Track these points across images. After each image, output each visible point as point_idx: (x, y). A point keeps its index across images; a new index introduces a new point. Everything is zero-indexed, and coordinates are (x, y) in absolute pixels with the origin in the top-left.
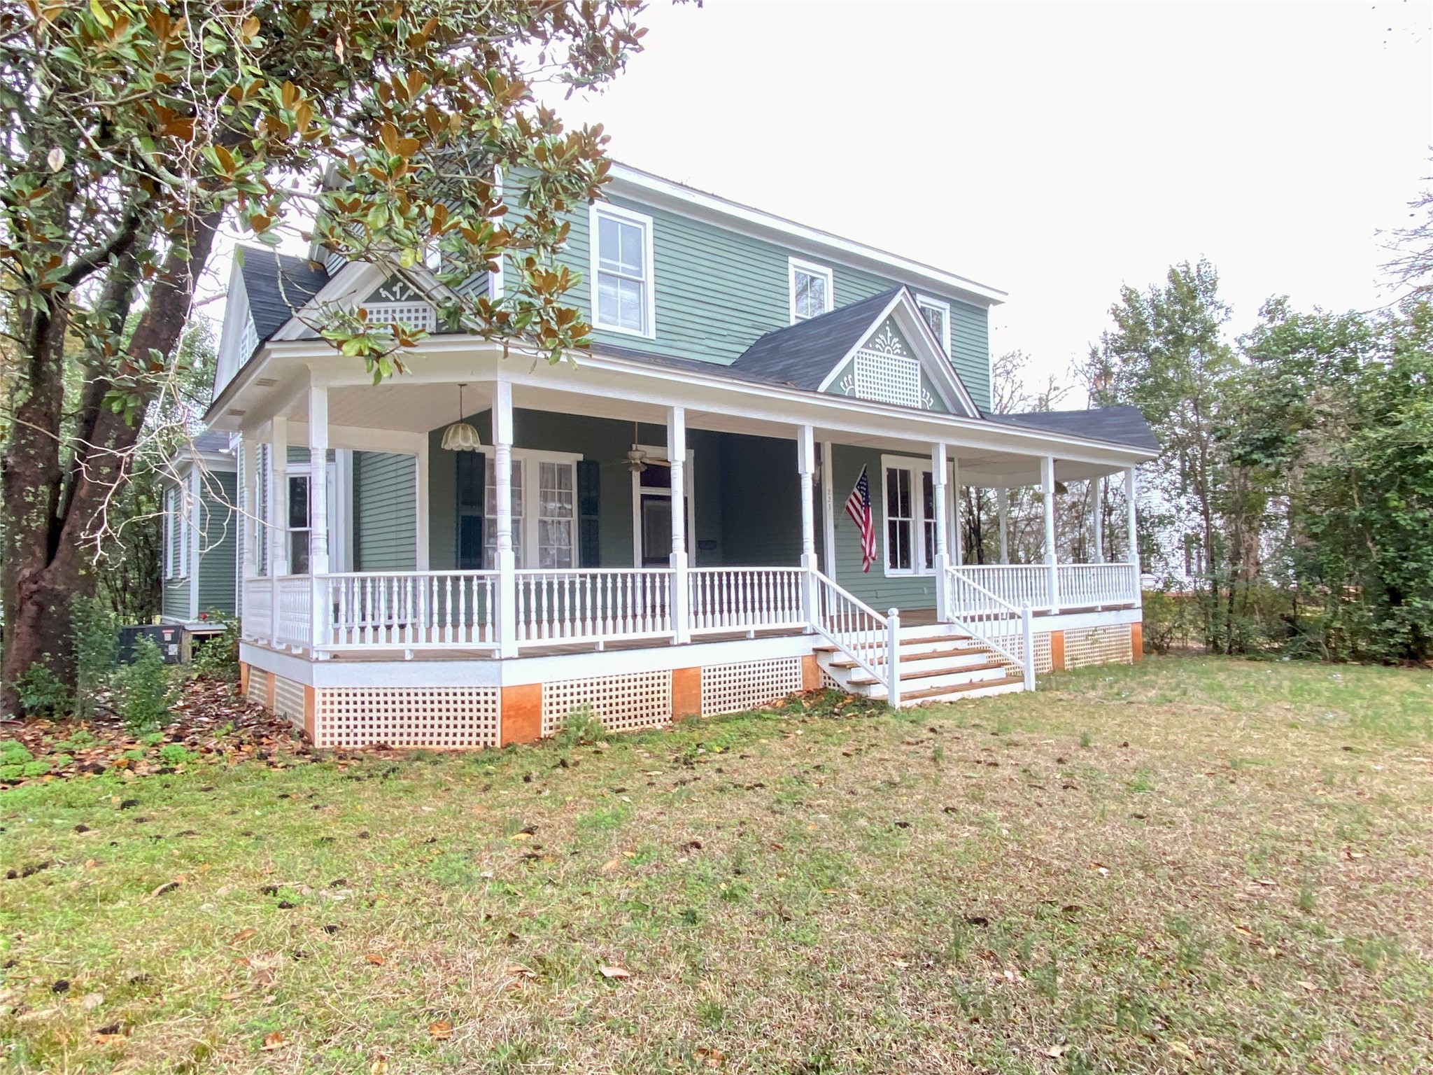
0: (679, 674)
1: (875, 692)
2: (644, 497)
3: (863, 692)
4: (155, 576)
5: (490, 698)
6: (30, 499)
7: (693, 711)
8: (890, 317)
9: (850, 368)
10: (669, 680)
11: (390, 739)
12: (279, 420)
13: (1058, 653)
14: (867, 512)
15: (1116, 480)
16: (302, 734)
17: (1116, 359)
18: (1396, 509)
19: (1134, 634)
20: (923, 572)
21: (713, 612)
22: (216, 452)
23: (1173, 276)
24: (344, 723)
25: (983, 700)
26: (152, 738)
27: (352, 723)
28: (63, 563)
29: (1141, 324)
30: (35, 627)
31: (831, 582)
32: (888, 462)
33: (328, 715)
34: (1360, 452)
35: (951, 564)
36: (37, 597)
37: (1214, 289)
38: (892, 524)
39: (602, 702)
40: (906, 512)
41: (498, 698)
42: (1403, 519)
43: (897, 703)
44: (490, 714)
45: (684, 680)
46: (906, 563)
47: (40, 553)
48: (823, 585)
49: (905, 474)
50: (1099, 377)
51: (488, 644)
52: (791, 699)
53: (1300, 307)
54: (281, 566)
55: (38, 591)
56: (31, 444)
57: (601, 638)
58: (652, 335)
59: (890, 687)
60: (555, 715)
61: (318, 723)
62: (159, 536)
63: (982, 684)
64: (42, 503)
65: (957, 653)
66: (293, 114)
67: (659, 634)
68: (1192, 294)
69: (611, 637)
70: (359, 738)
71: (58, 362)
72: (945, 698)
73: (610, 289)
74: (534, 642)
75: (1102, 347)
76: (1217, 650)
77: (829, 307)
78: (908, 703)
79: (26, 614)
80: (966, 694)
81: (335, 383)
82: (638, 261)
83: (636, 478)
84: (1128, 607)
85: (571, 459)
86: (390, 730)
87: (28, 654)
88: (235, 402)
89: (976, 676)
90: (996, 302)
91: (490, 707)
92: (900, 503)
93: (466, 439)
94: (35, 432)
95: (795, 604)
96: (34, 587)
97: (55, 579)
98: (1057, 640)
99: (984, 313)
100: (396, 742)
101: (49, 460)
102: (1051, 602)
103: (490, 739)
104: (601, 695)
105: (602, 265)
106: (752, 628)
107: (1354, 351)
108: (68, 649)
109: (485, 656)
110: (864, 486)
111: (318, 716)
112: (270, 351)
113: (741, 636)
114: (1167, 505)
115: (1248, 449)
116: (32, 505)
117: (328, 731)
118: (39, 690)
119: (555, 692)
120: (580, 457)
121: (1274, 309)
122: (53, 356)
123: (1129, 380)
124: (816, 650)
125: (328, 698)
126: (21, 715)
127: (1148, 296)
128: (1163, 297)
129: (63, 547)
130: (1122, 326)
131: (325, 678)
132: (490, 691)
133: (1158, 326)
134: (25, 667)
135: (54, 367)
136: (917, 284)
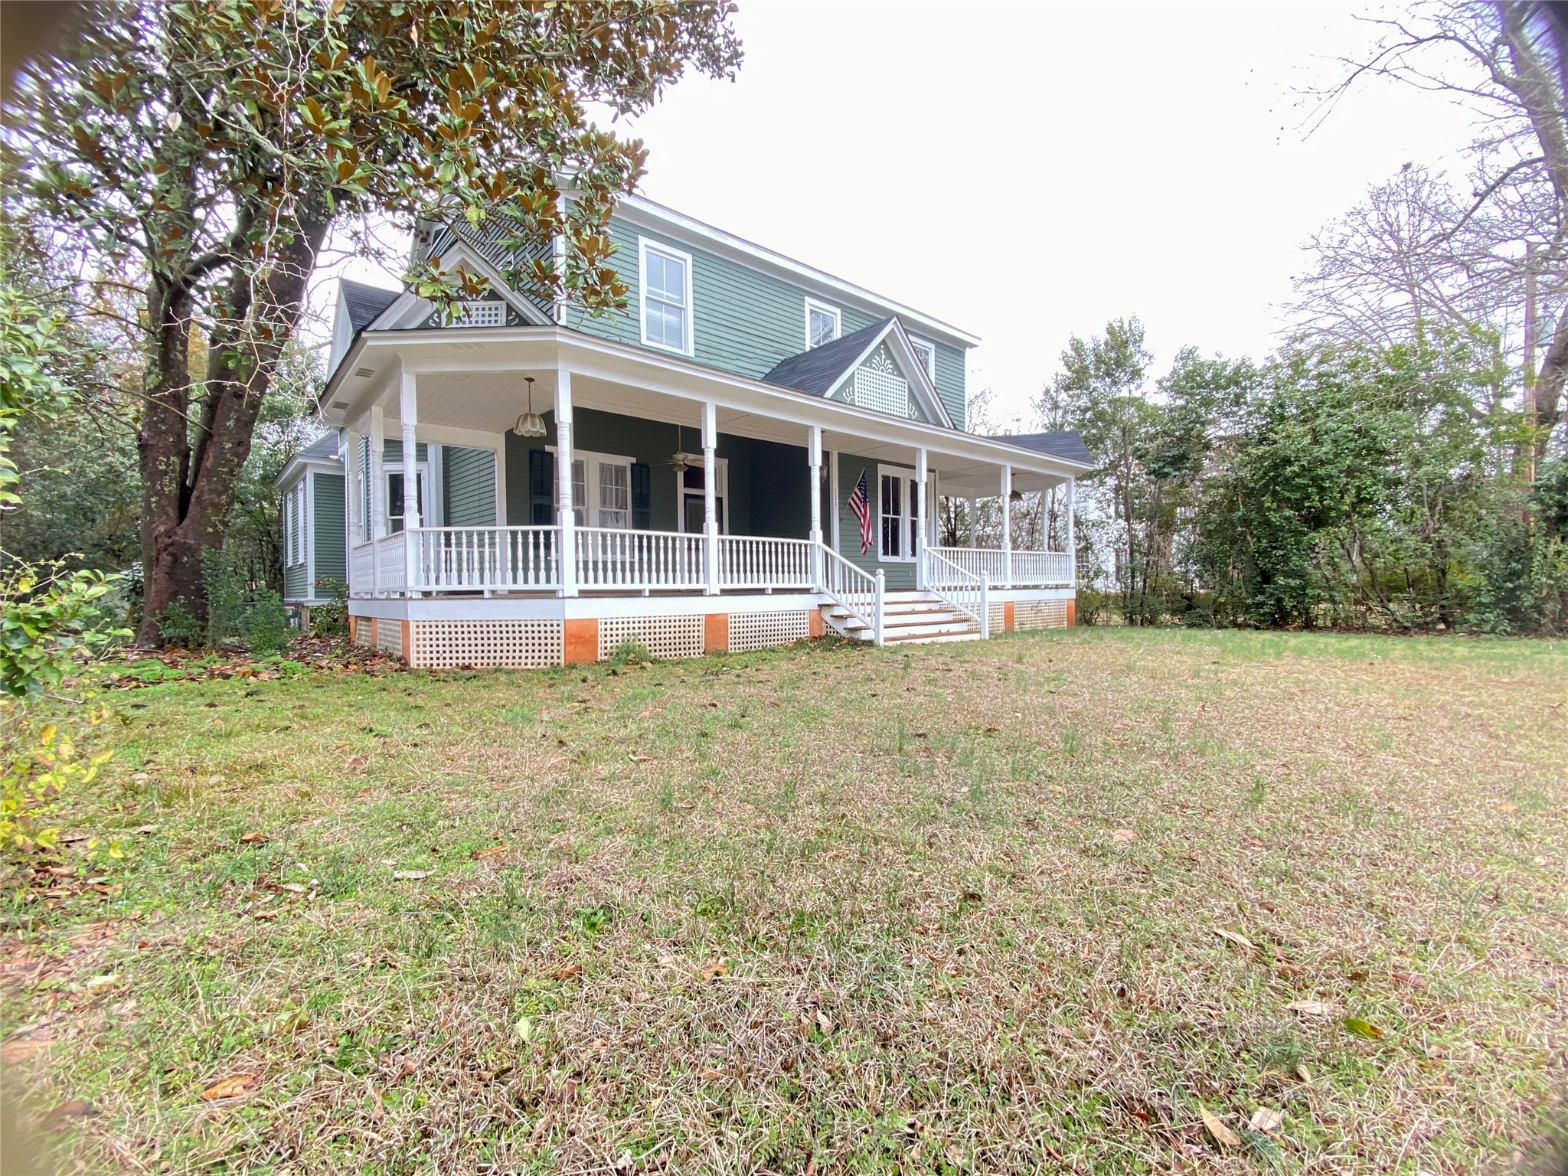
0: (710, 618)
1: (865, 636)
2: (687, 496)
3: (855, 636)
4: (277, 566)
5: (555, 628)
6: (163, 467)
7: (722, 647)
8: (884, 342)
9: (850, 381)
10: (702, 622)
11: (473, 661)
12: (377, 410)
13: (1009, 617)
14: (865, 507)
15: (1061, 490)
16: (399, 660)
17: (1063, 395)
18: (1269, 509)
19: (1068, 608)
20: (909, 559)
21: (738, 571)
22: (327, 458)
23: (1110, 330)
24: (434, 649)
25: (948, 644)
26: (273, 659)
27: (441, 649)
28: (193, 521)
29: (1084, 369)
30: (171, 574)
31: (835, 553)
32: (883, 470)
33: (421, 642)
34: (1243, 465)
35: (929, 545)
36: (171, 549)
37: (1141, 340)
38: (885, 520)
39: (647, 637)
40: (897, 512)
41: (562, 628)
42: (1274, 517)
43: (882, 643)
44: (555, 641)
45: (716, 624)
46: (895, 552)
47: (172, 512)
48: (827, 554)
49: (896, 480)
50: (1051, 410)
51: (553, 586)
52: (800, 643)
53: (1205, 355)
54: (380, 531)
55: (172, 544)
56: (163, 421)
57: (646, 587)
58: (691, 353)
59: (877, 630)
60: (609, 645)
61: (413, 649)
62: (281, 534)
63: (948, 634)
64: (173, 471)
65: (930, 611)
66: (375, 86)
67: (694, 586)
68: (1125, 344)
69: (654, 586)
70: (448, 661)
71: (184, 352)
72: (919, 641)
73: (657, 313)
74: (591, 586)
75: (1053, 389)
76: (1132, 622)
77: (837, 335)
78: (890, 644)
79: (162, 563)
80: (935, 639)
81: (421, 370)
82: (680, 290)
83: (680, 476)
84: (1067, 587)
85: (626, 461)
86: (473, 655)
87: (166, 596)
88: (337, 395)
89: (944, 628)
90: (972, 346)
91: (555, 635)
92: (892, 503)
93: (534, 425)
94: (165, 410)
95: (806, 569)
96: (168, 541)
97: (185, 534)
98: (1009, 610)
99: (962, 354)
100: (478, 664)
101: (179, 435)
102: (1006, 579)
103: (556, 661)
104: (647, 631)
105: (649, 292)
106: (769, 586)
107: (1244, 389)
108: (201, 593)
109: (551, 594)
110: (863, 486)
111: (413, 644)
112: (366, 340)
113: (761, 591)
114: (1098, 513)
115: (1161, 464)
116: (165, 473)
117: (422, 655)
118: (175, 625)
119: (609, 626)
120: (634, 460)
121: (1187, 356)
122: (179, 348)
123: (1073, 412)
124: (821, 606)
125: (421, 629)
126: (160, 647)
127: (1091, 346)
128: (1102, 347)
129: (193, 509)
130: (1069, 369)
131: (418, 612)
132: (555, 623)
133: (1098, 369)
134: (162, 607)
135: (180, 357)
136: (910, 326)
